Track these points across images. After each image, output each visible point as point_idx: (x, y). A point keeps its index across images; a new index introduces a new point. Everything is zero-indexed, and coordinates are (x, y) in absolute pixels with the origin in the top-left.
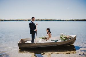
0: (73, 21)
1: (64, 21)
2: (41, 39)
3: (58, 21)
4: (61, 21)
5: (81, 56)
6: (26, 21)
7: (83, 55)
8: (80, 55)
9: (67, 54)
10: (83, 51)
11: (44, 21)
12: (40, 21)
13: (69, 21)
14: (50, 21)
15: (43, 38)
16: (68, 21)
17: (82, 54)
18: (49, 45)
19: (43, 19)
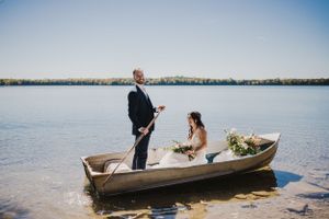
0: (278, 83)
1: (244, 83)
2: (171, 153)
3: (224, 83)
4: (233, 83)
5: (294, 215)
6: (104, 84)
7: (303, 211)
8: (291, 210)
9: (244, 207)
10: (306, 196)
11: (172, 84)
12: (155, 84)
13: (265, 83)
14: (193, 83)
15: (176, 151)
16: (259, 84)
17: (299, 210)
18: (208, 173)
19: (168, 78)
